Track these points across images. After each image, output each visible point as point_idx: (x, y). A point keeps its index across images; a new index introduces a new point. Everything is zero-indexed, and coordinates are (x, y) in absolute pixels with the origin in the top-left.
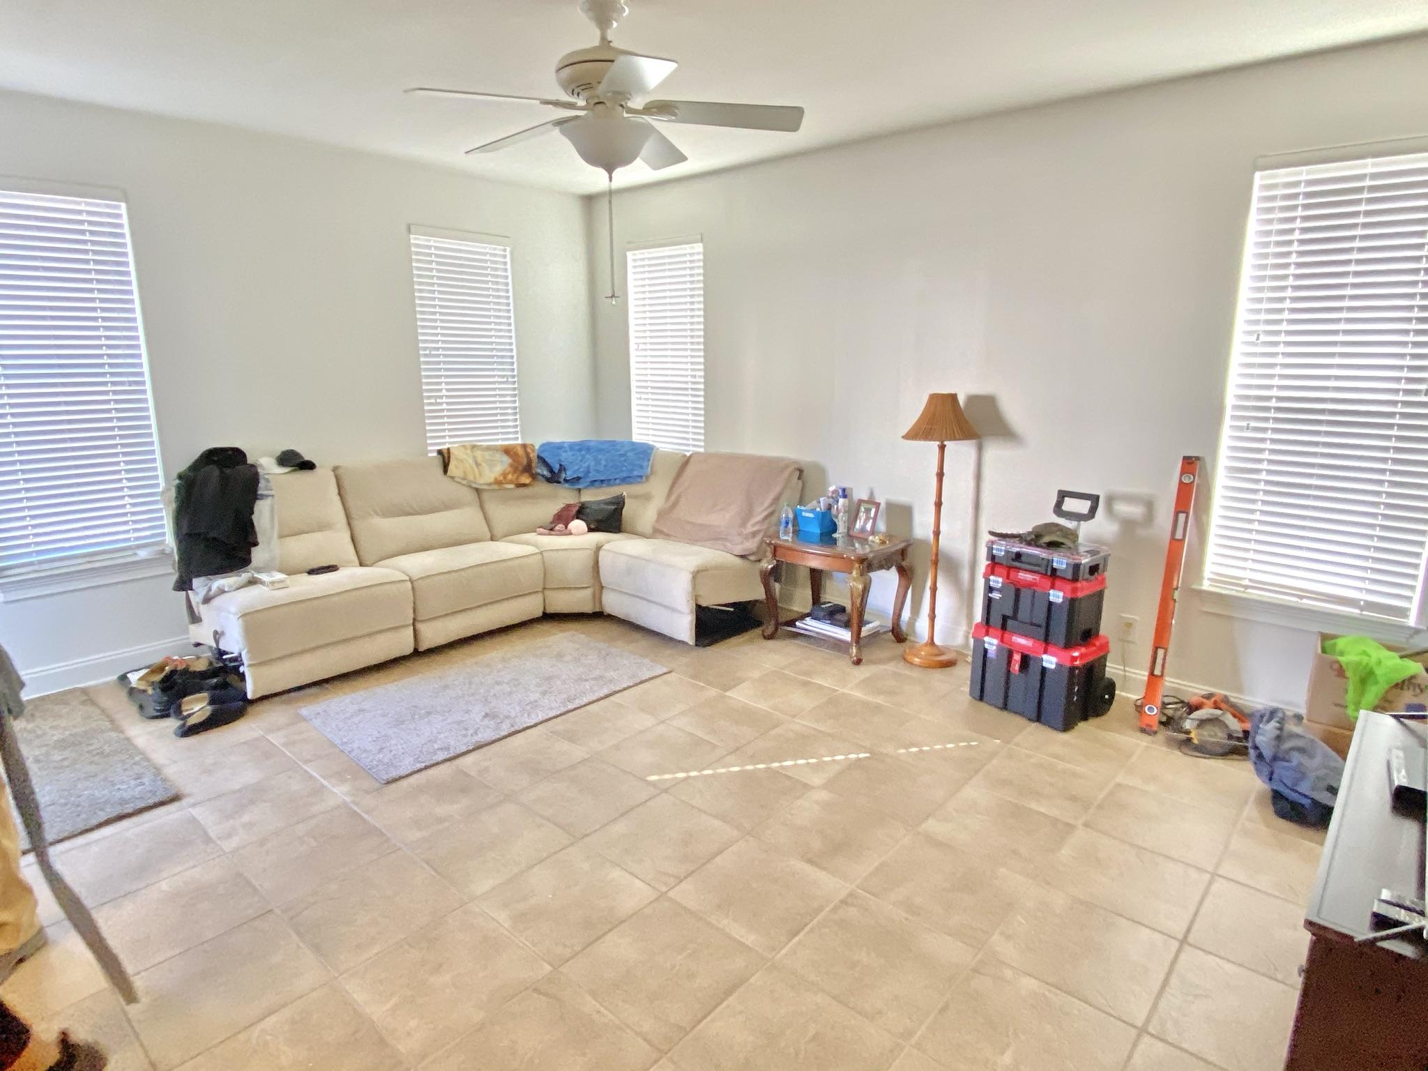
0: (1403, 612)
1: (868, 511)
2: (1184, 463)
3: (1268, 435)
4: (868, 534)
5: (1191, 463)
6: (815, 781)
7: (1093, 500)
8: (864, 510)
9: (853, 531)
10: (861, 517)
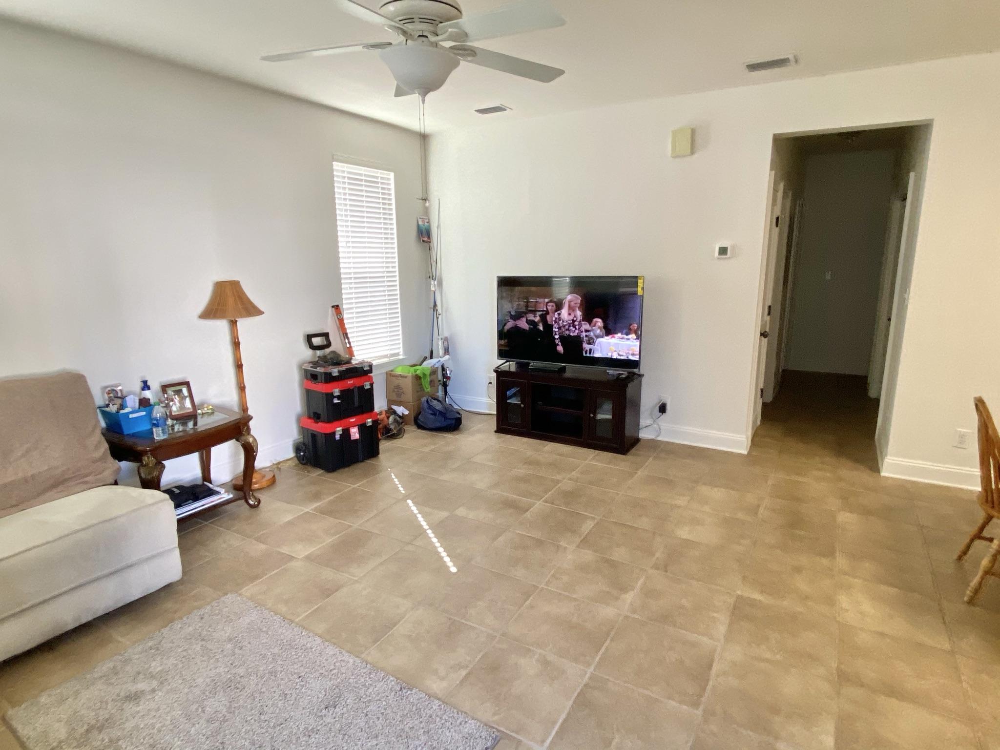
0: (398, 354)
1: (178, 392)
2: (333, 309)
3: (353, 291)
4: (191, 410)
5: (337, 309)
6: (444, 514)
7: (326, 335)
8: (173, 393)
9: (173, 414)
10: (172, 400)
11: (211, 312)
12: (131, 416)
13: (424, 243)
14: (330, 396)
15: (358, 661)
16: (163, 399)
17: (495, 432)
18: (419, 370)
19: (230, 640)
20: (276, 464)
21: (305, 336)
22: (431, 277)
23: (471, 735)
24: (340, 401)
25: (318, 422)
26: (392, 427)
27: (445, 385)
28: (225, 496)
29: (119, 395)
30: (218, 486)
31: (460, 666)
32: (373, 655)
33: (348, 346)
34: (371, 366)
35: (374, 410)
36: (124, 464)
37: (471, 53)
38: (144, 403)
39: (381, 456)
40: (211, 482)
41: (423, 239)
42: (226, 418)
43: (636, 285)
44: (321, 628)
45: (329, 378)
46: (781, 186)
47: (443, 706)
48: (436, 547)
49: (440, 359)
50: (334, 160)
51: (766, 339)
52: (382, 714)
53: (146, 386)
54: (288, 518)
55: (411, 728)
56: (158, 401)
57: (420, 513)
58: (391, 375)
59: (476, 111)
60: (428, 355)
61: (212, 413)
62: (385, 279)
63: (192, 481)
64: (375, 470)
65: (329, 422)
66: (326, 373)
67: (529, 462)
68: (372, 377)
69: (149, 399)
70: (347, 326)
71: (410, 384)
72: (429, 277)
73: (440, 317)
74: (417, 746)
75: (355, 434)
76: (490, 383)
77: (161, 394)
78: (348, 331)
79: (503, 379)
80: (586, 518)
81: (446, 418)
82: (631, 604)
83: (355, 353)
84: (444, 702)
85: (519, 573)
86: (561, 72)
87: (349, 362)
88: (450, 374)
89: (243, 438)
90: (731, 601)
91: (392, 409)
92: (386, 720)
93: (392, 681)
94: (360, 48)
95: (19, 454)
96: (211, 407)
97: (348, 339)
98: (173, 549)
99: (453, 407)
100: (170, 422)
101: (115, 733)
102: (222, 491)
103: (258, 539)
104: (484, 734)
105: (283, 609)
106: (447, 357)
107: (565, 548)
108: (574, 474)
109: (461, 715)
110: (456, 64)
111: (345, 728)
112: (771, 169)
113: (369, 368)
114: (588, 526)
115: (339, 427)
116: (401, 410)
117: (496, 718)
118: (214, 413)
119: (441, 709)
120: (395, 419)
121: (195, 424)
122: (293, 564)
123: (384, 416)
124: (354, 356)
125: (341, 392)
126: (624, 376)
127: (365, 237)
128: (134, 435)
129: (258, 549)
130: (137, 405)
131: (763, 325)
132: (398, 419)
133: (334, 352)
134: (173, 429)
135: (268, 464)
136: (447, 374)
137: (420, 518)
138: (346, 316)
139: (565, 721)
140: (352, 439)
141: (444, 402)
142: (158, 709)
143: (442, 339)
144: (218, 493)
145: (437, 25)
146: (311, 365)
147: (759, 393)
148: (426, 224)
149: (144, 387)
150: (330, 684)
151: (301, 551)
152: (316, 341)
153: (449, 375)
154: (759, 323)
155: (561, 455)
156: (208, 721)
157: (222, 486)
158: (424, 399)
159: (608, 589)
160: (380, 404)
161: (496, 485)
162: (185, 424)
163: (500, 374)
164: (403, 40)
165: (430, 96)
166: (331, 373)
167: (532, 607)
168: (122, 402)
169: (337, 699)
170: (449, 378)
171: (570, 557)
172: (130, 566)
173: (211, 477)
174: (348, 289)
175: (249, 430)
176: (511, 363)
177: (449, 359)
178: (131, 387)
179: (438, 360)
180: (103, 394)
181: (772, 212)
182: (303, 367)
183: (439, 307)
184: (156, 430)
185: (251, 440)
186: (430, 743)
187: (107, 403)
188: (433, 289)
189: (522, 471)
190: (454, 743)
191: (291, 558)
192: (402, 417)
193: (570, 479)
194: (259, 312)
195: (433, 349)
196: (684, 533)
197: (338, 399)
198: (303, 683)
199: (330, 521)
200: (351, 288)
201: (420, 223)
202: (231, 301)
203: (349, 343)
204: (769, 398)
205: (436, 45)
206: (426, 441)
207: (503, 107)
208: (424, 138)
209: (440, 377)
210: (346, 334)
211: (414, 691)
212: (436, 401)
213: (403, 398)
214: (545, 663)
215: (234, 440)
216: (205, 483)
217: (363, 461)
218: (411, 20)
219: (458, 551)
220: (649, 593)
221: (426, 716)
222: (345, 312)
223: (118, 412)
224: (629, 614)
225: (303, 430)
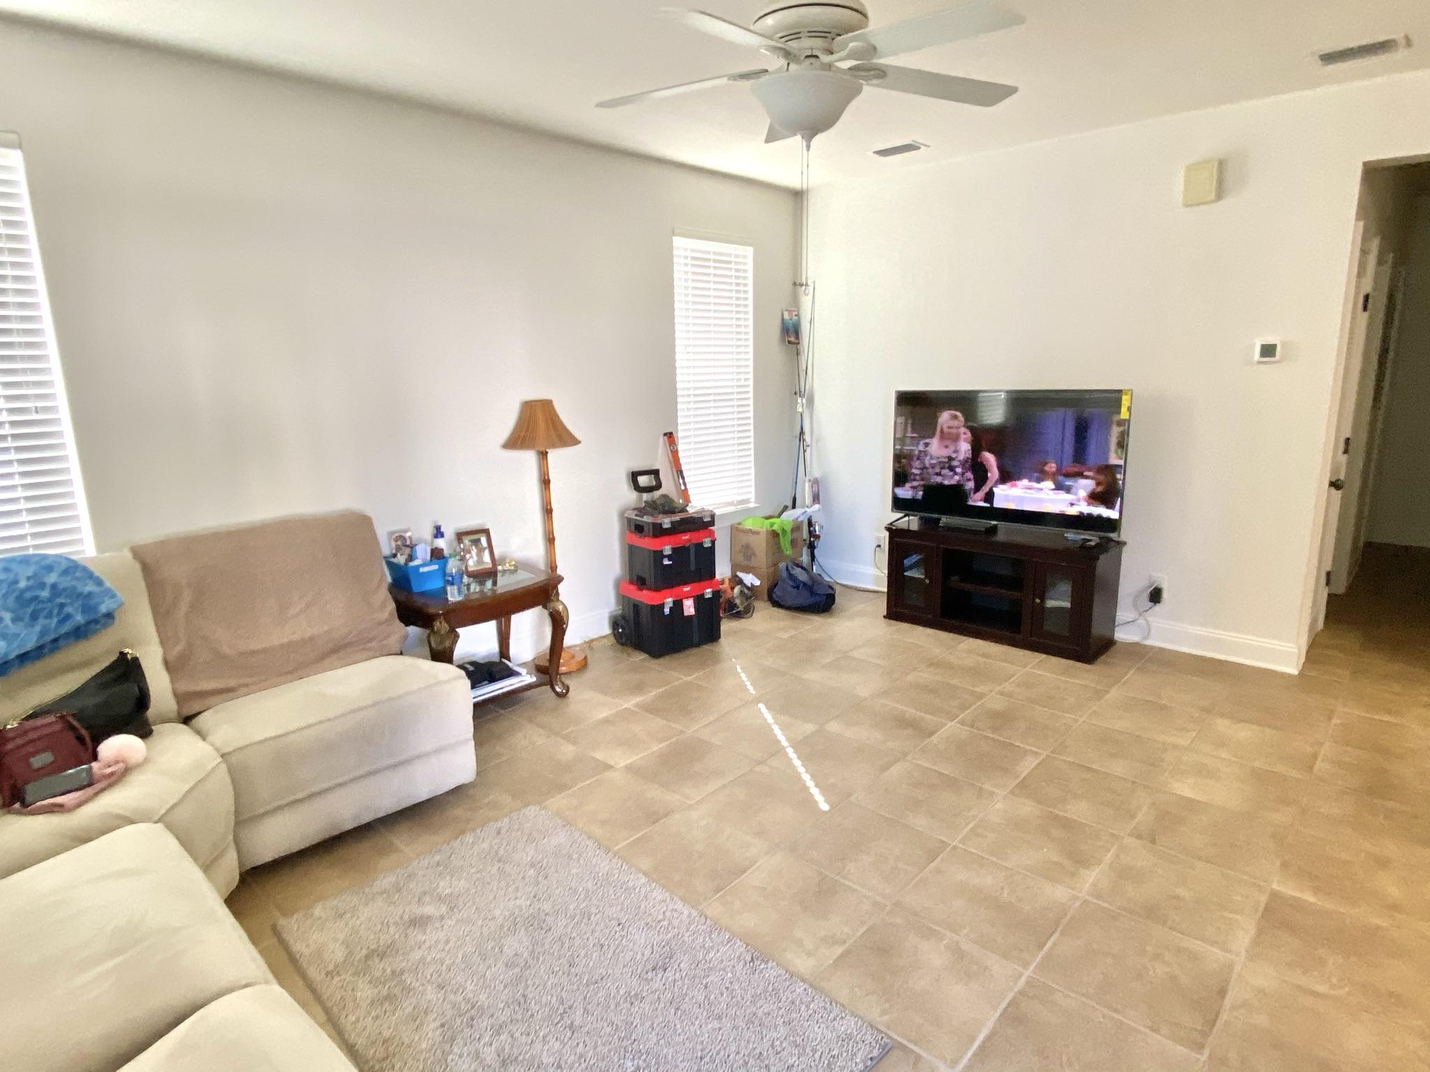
0: (747, 501)
1: (476, 542)
2: (666, 437)
3: (692, 412)
4: (490, 566)
5: (670, 437)
6: (810, 728)
7: (655, 473)
8: (470, 543)
9: (470, 569)
10: (470, 552)
11: (516, 441)
12: (422, 570)
13: (790, 345)
14: (659, 555)
15: (695, 913)
16: (458, 550)
17: (884, 617)
18: (777, 524)
19: (532, 865)
20: (587, 643)
21: (628, 475)
22: (798, 393)
23: (849, 1037)
24: (671, 562)
25: (642, 590)
26: (738, 601)
27: (812, 547)
28: (527, 678)
29: (408, 543)
30: (520, 665)
31: (833, 941)
32: (714, 909)
33: (683, 487)
34: (713, 516)
35: (715, 577)
36: (413, 630)
37: (880, 73)
38: (437, 554)
39: (722, 640)
40: (509, 660)
41: (790, 339)
42: (532, 578)
43: (1117, 404)
44: (645, 864)
45: (658, 531)
46: (1375, 244)
47: (810, 991)
48: (799, 774)
49: (806, 509)
50: (674, 234)
51: (1340, 492)
52: (727, 988)
53: (438, 533)
54: (603, 714)
55: (765, 1014)
56: (452, 552)
57: (776, 723)
58: (737, 529)
59: (874, 152)
60: (790, 504)
61: (516, 571)
62: (735, 396)
63: (487, 656)
64: (716, 659)
65: (656, 590)
66: (654, 525)
67: (934, 664)
68: (714, 532)
69: (442, 550)
70: (682, 461)
71: (764, 544)
72: (795, 394)
73: (808, 450)
74: (774, 1040)
75: (689, 608)
76: (879, 546)
77: (455, 543)
78: (683, 468)
79: (899, 542)
80: (1026, 752)
81: (812, 593)
82: (1094, 885)
83: (692, 498)
84: (811, 986)
85: (920, 822)
86: (1009, 91)
87: (684, 510)
88: (819, 531)
89: (551, 605)
90: (1263, 899)
91: (737, 576)
92: (732, 998)
93: (740, 947)
94: (724, 80)
95: (298, 609)
96: (513, 563)
97: (683, 478)
98: (467, 741)
99: (823, 578)
100: (466, 579)
101: (399, 963)
102: (523, 671)
103: (566, 738)
104: (868, 1038)
105: (598, 831)
106: (817, 507)
107: (992, 793)
108: (1008, 687)
109: (836, 1007)
110: (858, 91)
111: (678, 1000)
112: (1357, 219)
113: (710, 519)
114: (1027, 765)
115: (669, 598)
116: (750, 579)
117: (886, 1018)
118: (517, 570)
119: (808, 994)
120: (741, 591)
121: (495, 583)
122: (609, 775)
123: (726, 586)
124: (690, 502)
125: (674, 550)
126: (1093, 543)
127: (711, 338)
128: (423, 594)
129: (567, 751)
130: (428, 557)
131: (1335, 470)
132: (746, 591)
133: (664, 496)
134: (468, 589)
135: (578, 642)
136: (816, 532)
137: (777, 730)
138: (681, 447)
139: (989, 1038)
140: (686, 614)
141: (810, 570)
142: (447, 942)
143: (810, 481)
144: (516, 674)
145: (833, 39)
146: (636, 512)
147: (1323, 580)
148: (795, 318)
149: (437, 534)
150: (657, 939)
151: (621, 759)
152: (643, 481)
153: (817, 533)
154: (1328, 468)
155: (984, 655)
156: (507, 965)
157: (523, 665)
158: (782, 565)
159: (1056, 859)
160: (723, 570)
161: (885, 693)
162: (482, 583)
163: (895, 533)
164: (783, 65)
165: (818, 140)
166: (661, 524)
167: (938, 871)
168: (412, 551)
169: (667, 960)
170: (818, 537)
171: (999, 806)
172: (419, 757)
173: (510, 653)
174: (686, 410)
175: (557, 594)
176: (911, 518)
177: (819, 510)
178: (421, 532)
179: (803, 510)
180: (390, 539)
181: (1358, 287)
182: (626, 515)
183: (807, 437)
184: (451, 590)
185: (561, 608)
186: (791, 1038)
187: (394, 552)
188: (800, 410)
189: (926, 676)
190: (825, 1043)
191: (610, 767)
192: (752, 588)
193: (1001, 694)
194: (574, 441)
195: (797, 496)
196: (1185, 788)
197: (669, 560)
198: (623, 933)
199: (657, 723)
200: (689, 409)
201: (786, 316)
202: (541, 425)
203: (685, 484)
204: (1340, 588)
205: (829, 67)
206: (782, 624)
207: (917, 145)
208: (798, 196)
209: (805, 535)
210: (681, 472)
211: (770, 965)
212: (800, 569)
213: (754, 563)
214: (959, 954)
215: (540, 607)
216: (504, 660)
217: (698, 645)
218: (796, 36)
219: (831, 780)
220: (1124, 873)
221: (786, 1002)
222: (680, 442)
223: (406, 564)
224: (1090, 898)
225: (622, 599)
